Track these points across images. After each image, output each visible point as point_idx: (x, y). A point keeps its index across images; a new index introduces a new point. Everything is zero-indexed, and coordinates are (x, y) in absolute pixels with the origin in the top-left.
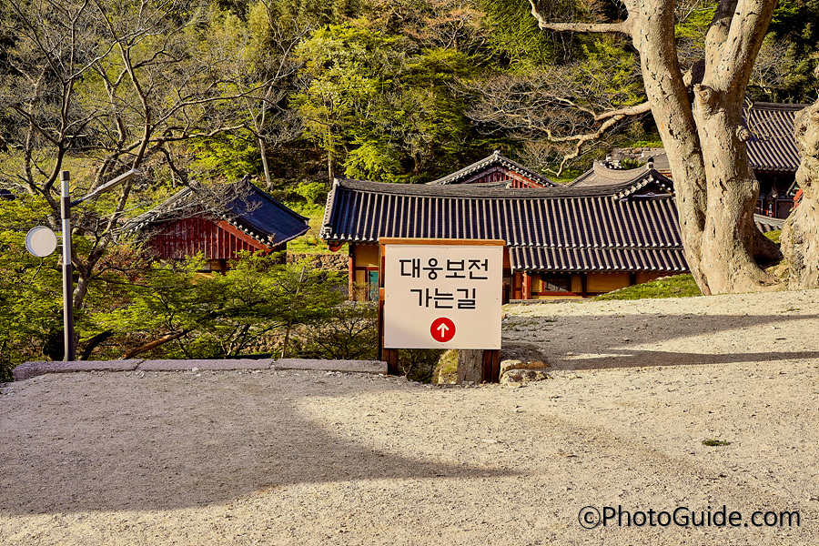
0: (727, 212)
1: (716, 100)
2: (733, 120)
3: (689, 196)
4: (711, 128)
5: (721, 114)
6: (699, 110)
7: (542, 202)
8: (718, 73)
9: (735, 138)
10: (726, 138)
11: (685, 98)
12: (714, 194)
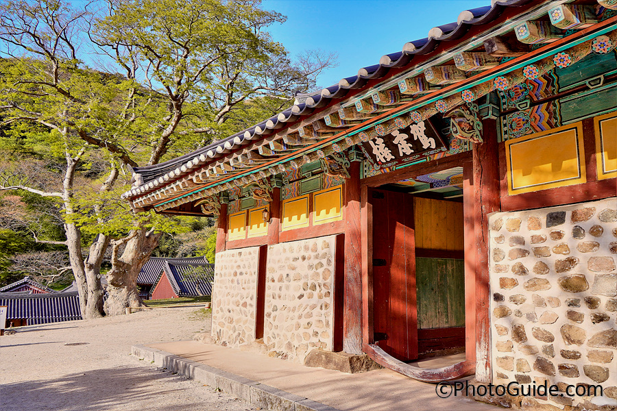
0: (93, 300)
1: (91, 267)
2: (97, 273)
3: (83, 295)
4: (90, 275)
5: (92, 271)
6: (86, 270)
7: (44, 299)
8: (93, 259)
9: (97, 278)
10: (94, 278)
11: (83, 266)
12: (90, 294)
